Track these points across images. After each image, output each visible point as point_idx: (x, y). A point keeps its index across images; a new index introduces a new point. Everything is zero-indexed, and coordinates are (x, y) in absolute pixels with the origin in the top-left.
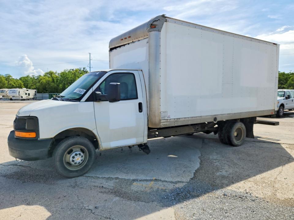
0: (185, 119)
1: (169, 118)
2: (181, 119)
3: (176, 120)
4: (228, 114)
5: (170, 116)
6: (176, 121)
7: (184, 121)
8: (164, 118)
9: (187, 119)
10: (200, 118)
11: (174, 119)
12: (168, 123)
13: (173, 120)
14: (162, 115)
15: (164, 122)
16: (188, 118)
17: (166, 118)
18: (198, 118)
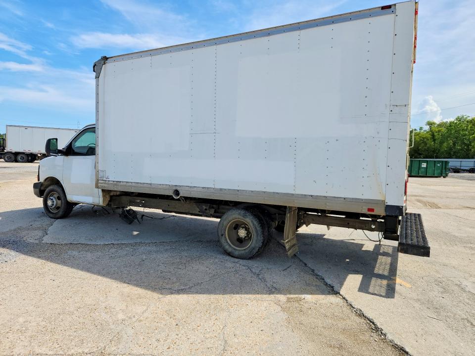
0: (128, 184)
1: (108, 180)
2: (122, 183)
3: (115, 183)
4: (203, 188)
5: (109, 177)
6: (115, 185)
7: (125, 186)
8: (102, 179)
9: (130, 184)
10: (149, 186)
11: (114, 181)
12: (106, 185)
13: (112, 182)
14: (99, 174)
15: (101, 183)
16: (132, 183)
17: (105, 179)
18: (145, 185)
